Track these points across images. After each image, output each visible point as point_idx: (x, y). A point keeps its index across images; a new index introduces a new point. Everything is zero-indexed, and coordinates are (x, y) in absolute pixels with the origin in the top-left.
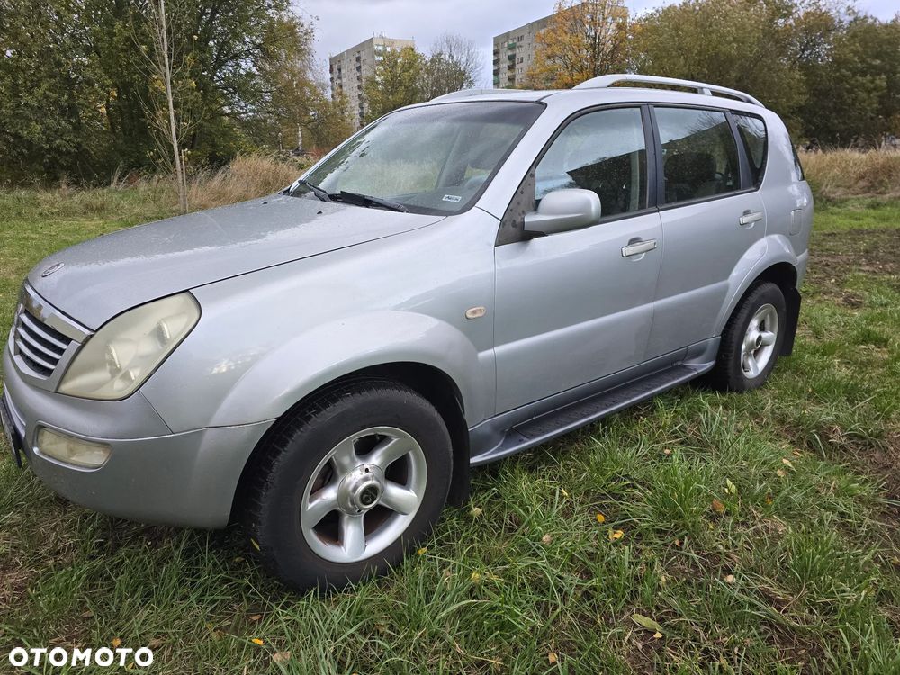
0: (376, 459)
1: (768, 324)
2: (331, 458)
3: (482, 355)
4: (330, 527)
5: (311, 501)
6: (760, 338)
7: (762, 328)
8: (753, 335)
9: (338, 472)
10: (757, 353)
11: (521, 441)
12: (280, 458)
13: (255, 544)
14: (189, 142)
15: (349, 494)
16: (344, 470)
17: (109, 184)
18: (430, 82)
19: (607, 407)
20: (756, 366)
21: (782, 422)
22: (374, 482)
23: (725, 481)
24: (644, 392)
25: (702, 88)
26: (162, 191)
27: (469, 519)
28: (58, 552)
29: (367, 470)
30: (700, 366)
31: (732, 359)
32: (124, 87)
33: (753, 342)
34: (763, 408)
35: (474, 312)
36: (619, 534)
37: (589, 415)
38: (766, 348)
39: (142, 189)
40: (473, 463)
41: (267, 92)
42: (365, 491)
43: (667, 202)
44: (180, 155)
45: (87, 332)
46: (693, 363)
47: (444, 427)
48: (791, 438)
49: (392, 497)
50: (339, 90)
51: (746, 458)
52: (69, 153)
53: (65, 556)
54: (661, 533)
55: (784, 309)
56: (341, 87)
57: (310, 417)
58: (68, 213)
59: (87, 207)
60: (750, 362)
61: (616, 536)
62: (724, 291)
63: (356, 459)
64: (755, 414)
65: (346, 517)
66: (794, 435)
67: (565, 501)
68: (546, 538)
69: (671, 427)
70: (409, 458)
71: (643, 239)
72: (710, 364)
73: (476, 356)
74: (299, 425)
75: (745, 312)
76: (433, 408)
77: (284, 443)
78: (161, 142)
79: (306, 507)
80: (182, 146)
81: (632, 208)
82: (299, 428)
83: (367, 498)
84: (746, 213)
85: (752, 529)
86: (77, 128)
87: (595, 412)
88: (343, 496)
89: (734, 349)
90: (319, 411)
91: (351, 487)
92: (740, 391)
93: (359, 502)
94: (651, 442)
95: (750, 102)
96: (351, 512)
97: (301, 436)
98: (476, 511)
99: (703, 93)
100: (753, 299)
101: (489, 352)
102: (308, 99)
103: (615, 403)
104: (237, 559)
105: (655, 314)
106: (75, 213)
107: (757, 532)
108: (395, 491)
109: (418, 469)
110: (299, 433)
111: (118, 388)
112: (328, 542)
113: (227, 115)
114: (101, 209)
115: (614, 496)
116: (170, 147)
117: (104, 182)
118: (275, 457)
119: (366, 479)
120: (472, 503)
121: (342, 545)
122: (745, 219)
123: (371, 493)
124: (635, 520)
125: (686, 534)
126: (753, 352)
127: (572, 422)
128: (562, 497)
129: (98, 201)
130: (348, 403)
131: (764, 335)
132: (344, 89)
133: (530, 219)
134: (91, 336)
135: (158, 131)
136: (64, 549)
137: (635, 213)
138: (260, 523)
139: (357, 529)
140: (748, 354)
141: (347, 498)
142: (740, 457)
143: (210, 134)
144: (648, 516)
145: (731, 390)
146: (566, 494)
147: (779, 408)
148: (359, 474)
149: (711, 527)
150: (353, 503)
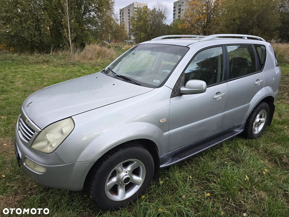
0: (129, 168)
1: (263, 116)
2: (115, 170)
3: (165, 134)
4: (114, 190)
5: (108, 182)
6: (260, 121)
7: (261, 117)
8: (258, 120)
9: (117, 173)
10: (258, 126)
11: (177, 160)
12: (98, 171)
13: (91, 197)
14: (75, 40)
15: (120, 180)
16: (119, 172)
17: (50, 53)
18: (152, 18)
19: (206, 147)
20: (258, 130)
21: (266, 152)
22: (129, 176)
23: (245, 176)
24: (219, 141)
25: (244, 37)
26: (66, 55)
27: (159, 185)
28: (31, 189)
29: (126, 172)
30: (239, 131)
31: (250, 128)
32: (54, 21)
33: (257, 122)
34: (259, 146)
35: (163, 120)
36: (209, 194)
37: (200, 150)
38: (262, 124)
39: (60, 55)
40: (161, 167)
41: (99, 23)
42: (126, 179)
43: (230, 78)
44: (72, 45)
45: (40, 130)
46: (236, 130)
47: (152, 158)
48: (269, 159)
49: (134, 180)
50: (122, 20)
51: (252, 167)
52: (38, 43)
53: (33, 191)
54: (222, 196)
55: (269, 111)
56: (123, 19)
57: (108, 157)
58: (38, 63)
59: (43, 60)
60: (256, 129)
61: (207, 195)
62: (248, 107)
63: (123, 168)
64: (257, 149)
65: (119, 187)
66: (270, 157)
67: (191, 180)
68: (184, 196)
69: (228, 153)
70: (140, 168)
71: (221, 92)
72: (242, 130)
73: (163, 134)
74: (105, 160)
75: (255, 113)
76: (148, 152)
77: (100, 166)
78: (66, 41)
79: (107, 184)
80: (73, 41)
81: (217, 82)
82: (105, 161)
83: (126, 181)
84: (257, 80)
85: (254, 195)
86: (40, 34)
87: (202, 149)
88: (119, 180)
89: (251, 125)
90: (111, 155)
91: (121, 177)
92: (252, 139)
93: (124, 183)
94: (221, 159)
95: (261, 40)
96: (121, 185)
97: (105, 163)
98: (161, 182)
99: (244, 39)
100: (258, 108)
101: (167, 133)
102: (112, 25)
103: (209, 145)
104: (85, 196)
105: (224, 116)
106: (39, 63)
107: (255, 196)
108: (135, 178)
109: (142, 171)
110: (105, 162)
111: (49, 149)
112: (114, 194)
113: (87, 30)
114: (47, 62)
115: (207, 179)
116: (69, 42)
117: (48, 52)
118: (97, 170)
119: (126, 175)
120: (160, 180)
121: (118, 195)
122: (257, 83)
123: (127, 179)
124: (214, 190)
125: (231, 197)
126: (257, 125)
127: (194, 153)
128: (190, 178)
129: (47, 59)
130: (121, 152)
131: (261, 119)
132: (124, 20)
133: (183, 89)
134: (41, 131)
135: (65, 37)
136: (33, 188)
137: (218, 83)
138: (92, 190)
139: (123, 190)
140: (255, 126)
141: (120, 181)
142: (251, 166)
143: (81, 36)
144: (218, 189)
145: (249, 138)
146: (191, 178)
147: (265, 146)
148: (124, 173)
149: (240, 194)
150: (121, 182)
